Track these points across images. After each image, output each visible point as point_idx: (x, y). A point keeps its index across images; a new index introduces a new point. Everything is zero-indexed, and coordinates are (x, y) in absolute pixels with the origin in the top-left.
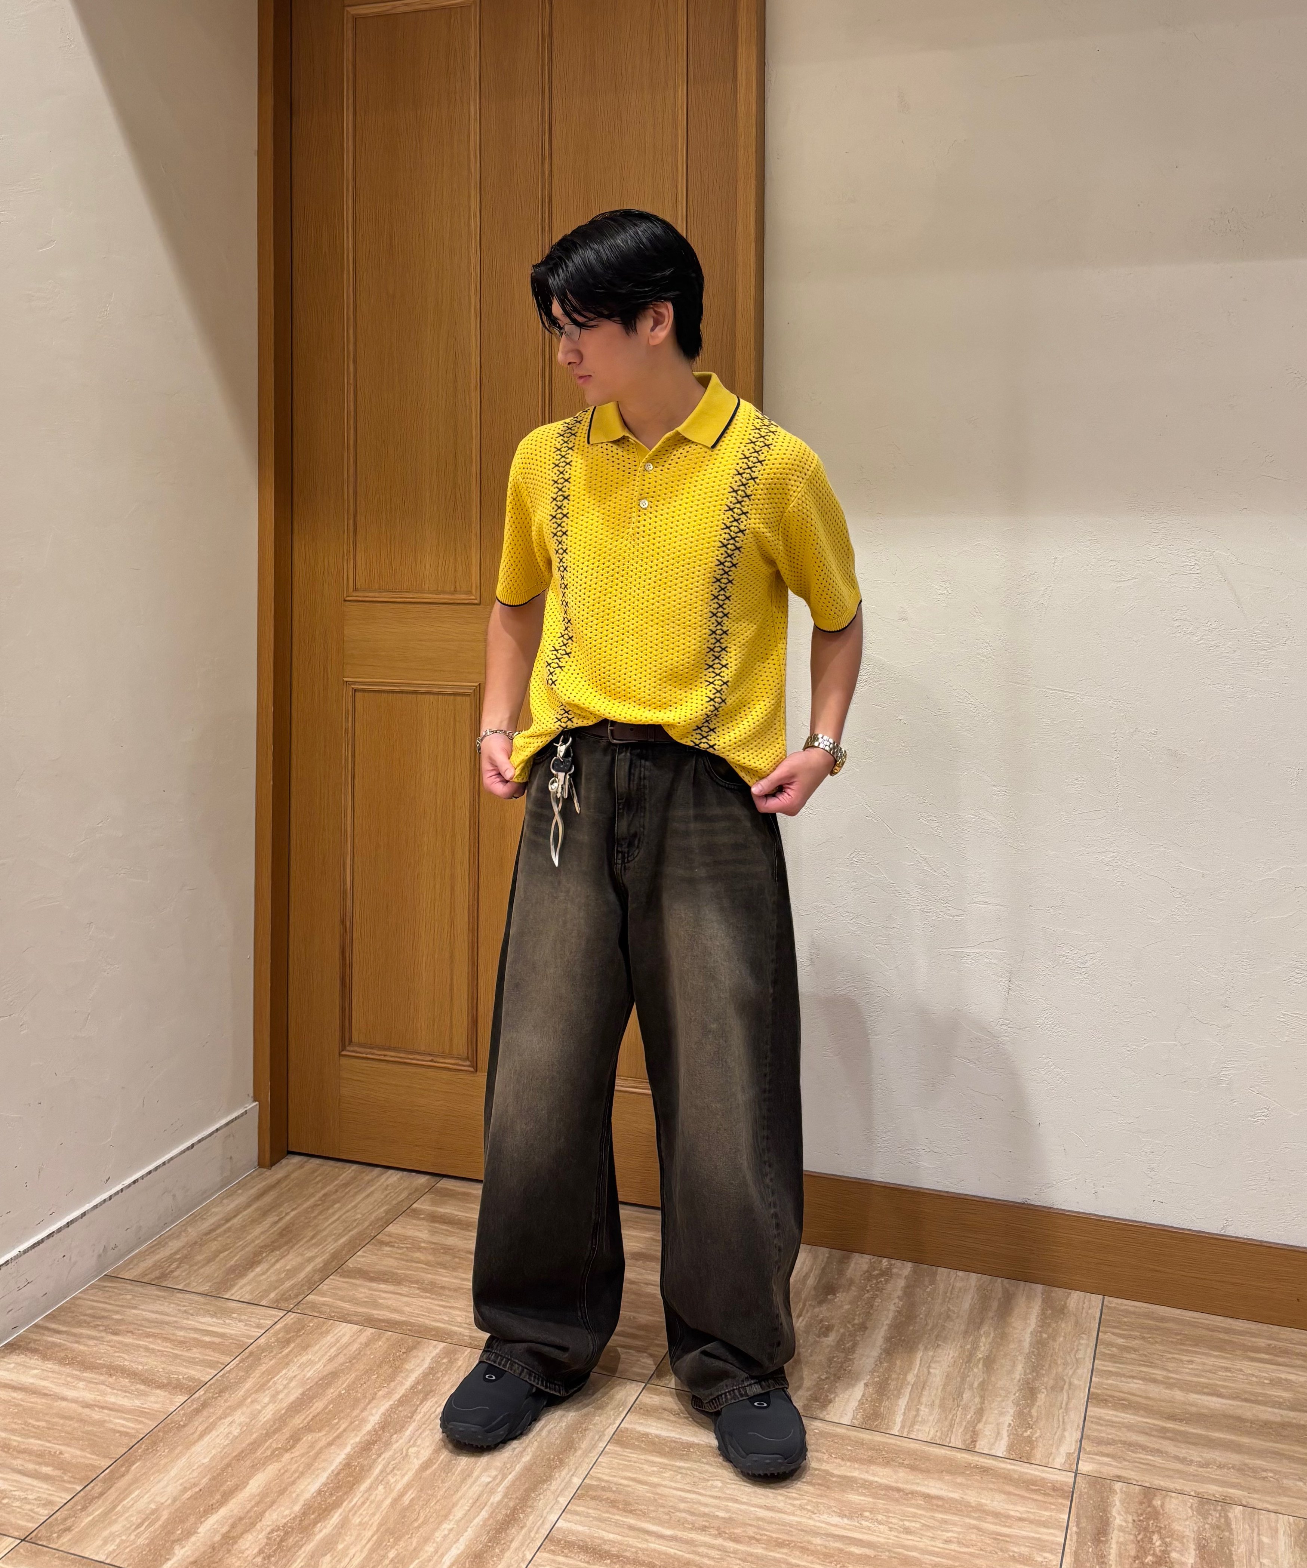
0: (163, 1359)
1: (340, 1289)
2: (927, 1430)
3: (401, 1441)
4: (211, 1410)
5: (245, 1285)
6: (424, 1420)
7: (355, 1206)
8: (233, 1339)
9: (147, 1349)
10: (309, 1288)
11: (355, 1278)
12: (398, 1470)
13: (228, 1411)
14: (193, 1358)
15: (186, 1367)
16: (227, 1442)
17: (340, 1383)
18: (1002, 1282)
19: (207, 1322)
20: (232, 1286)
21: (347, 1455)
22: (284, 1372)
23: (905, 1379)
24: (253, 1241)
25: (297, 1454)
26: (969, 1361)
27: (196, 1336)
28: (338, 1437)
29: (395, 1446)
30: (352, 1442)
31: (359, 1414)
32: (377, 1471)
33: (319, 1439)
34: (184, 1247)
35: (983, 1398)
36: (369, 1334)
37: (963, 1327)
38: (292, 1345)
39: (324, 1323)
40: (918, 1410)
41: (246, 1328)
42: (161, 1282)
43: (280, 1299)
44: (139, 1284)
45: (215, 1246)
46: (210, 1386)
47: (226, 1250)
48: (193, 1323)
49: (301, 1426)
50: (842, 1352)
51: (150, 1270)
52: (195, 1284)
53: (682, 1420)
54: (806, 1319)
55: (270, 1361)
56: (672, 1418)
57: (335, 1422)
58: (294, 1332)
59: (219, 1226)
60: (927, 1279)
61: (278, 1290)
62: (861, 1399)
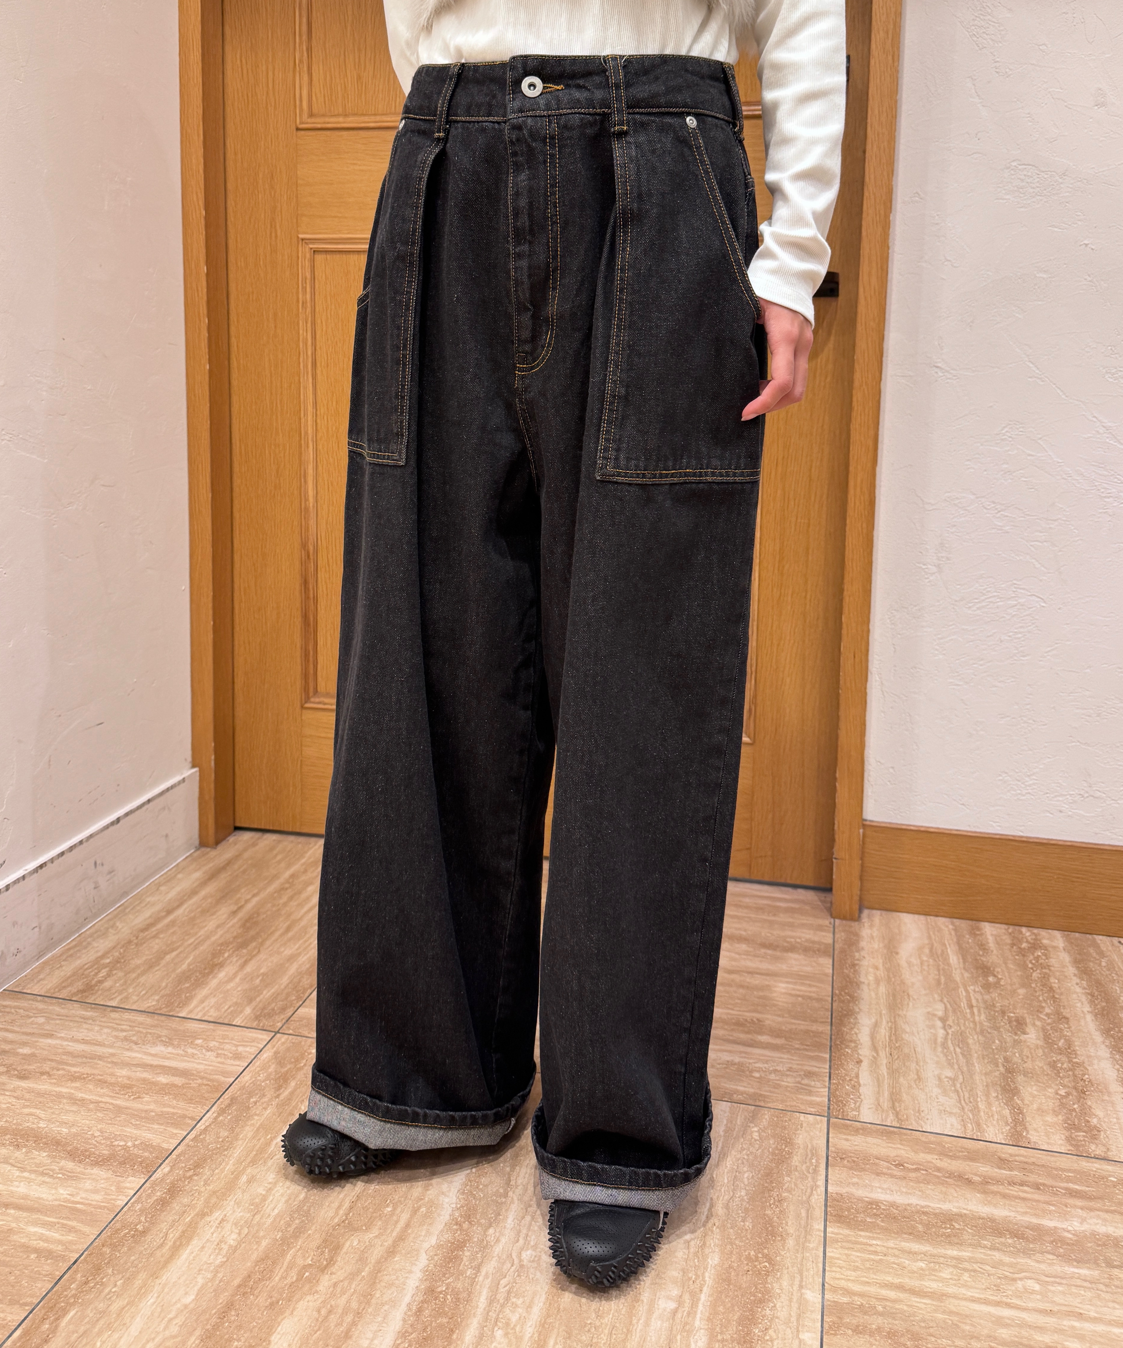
0: (99, 1114)
3: (503, 1240)
4: (186, 1201)
5: (206, 997)
8: (202, 1078)
9: (73, 1100)
10: (299, 998)
12: (517, 1296)
13: (214, 1200)
14: (146, 1111)
15: (137, 1127)
16: (220, 1259)
19: (160, 1053)
20: (189, 999)
21: (425, 1271)
24: (208, 937)
25: (340, 1275)
27: (145, 1075)
28: (401, 1238)
29: (498, 1249)
30: (426, 1245)
32: (482, 1301)
33: (372, 1243)
34: (114, 948)
38: (293, 1084)
41: (219, 1059)
42: (87, 997)
43: (260, 1016)
44: (54, 1001)
45: (156, 945)
46: (179, 1156)
47: (173, 950)
48: (139, 1056)
49: (336, 1220)
50: (1061, 1054)
51: (69, 981)
52: (135, 998)
53: (913, 1175)
54: (982, 1010)
55: (265, 1109)
56: (896, 1172)
57: (389, 1209)
58: (292, 1063)
59: (158, 920)
60: (1091, 950)
61: (254, 1004)
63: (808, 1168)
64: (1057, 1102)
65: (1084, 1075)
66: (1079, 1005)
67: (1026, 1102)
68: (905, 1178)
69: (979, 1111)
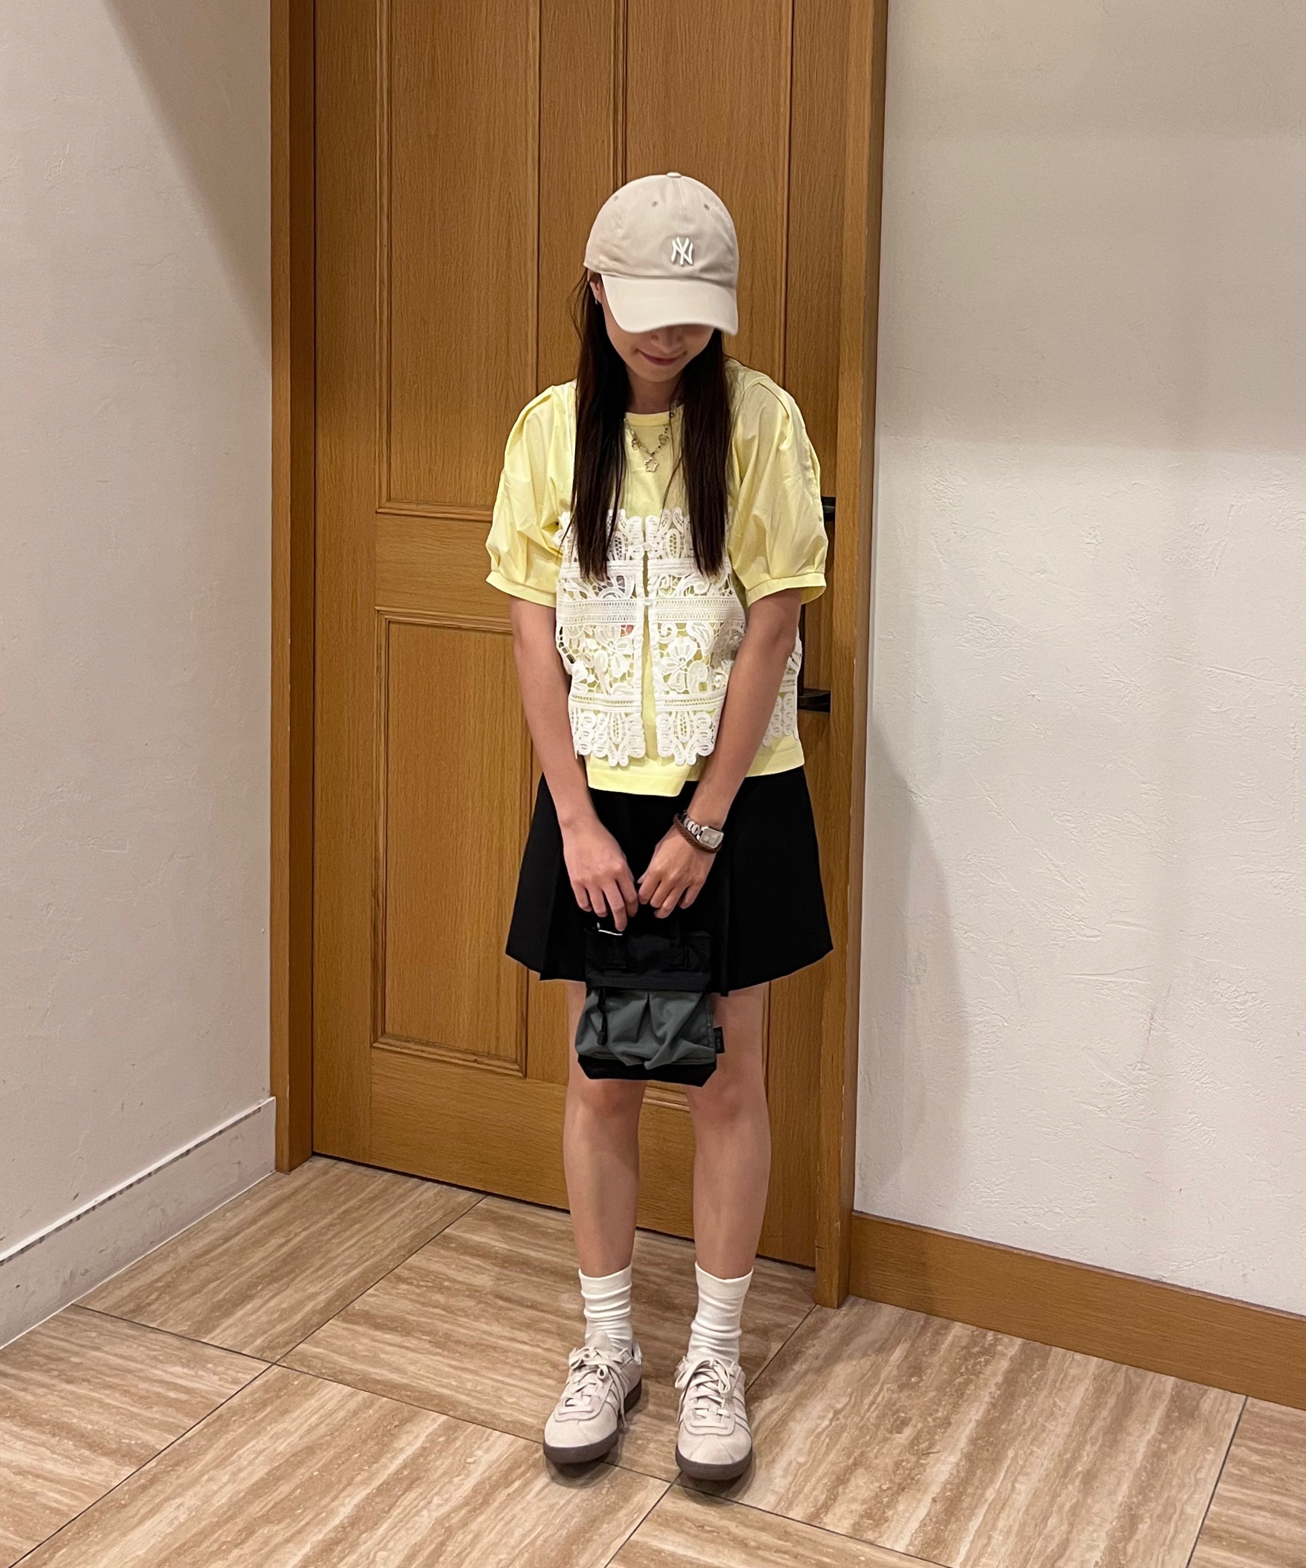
0: (118, 1418)
1: (337, 1337)
3: (369, 1543)
4: (160, 1488)
5: (229, 1327)
6: (402, 1516)
7: (377, 1228)
8: (202, 1397)
9: (102, 1404)
10: (303, 1334)
11: (357, 1323)
13: (179, 1490)
14: (153, 1419)
15: (142, 1430)
16: (170, 1530)
17: (314, 1461)
18: (1126, 1370)
19: (176, 1372)
20: (214, 1327)
22: (252, 1443)
23: (982, 1495)
24: (249, 1269)
25: (246, 1551)
26: (1065, 1476)
27: (160, 1390)
28: (299, 1532)
29: (362, 1548)
30: (314, 1539)
31: (329, 1504)
33: (277, 1533)
34: (169, 1272)
35: (1072, 1525)
36: (360, 1398)
37: (1067, 1430)
38: (269, 1409)
39: (311, 1382)
40: (990, 1537)
41: (220, 1383)
42: (134, 1318)
43: (266, 1347)
44: (109, 1318)
45: (204, 1272)
46: (165, 1455)
47: (217, 1279)
48: (160, 1373)
49: (259, 1515)
50: (915, 1454)
51: (124, 1302)
52: (172, 1322)
53: (706, 1535)
54: (880, 1407)
55: (240, 1426)
56: (694, 1531)
57: (299, 1511)
58: (274, 1391)
59: (212, 1247)
60: (1036, 1362)
61: (266, 1336)
62: (924, 1519)
63: (627, 1520)
64: (873, 1494)
65: (918, 1475)
66: (972, 1413)
67: (847, 1491)
68: (697, 1536)
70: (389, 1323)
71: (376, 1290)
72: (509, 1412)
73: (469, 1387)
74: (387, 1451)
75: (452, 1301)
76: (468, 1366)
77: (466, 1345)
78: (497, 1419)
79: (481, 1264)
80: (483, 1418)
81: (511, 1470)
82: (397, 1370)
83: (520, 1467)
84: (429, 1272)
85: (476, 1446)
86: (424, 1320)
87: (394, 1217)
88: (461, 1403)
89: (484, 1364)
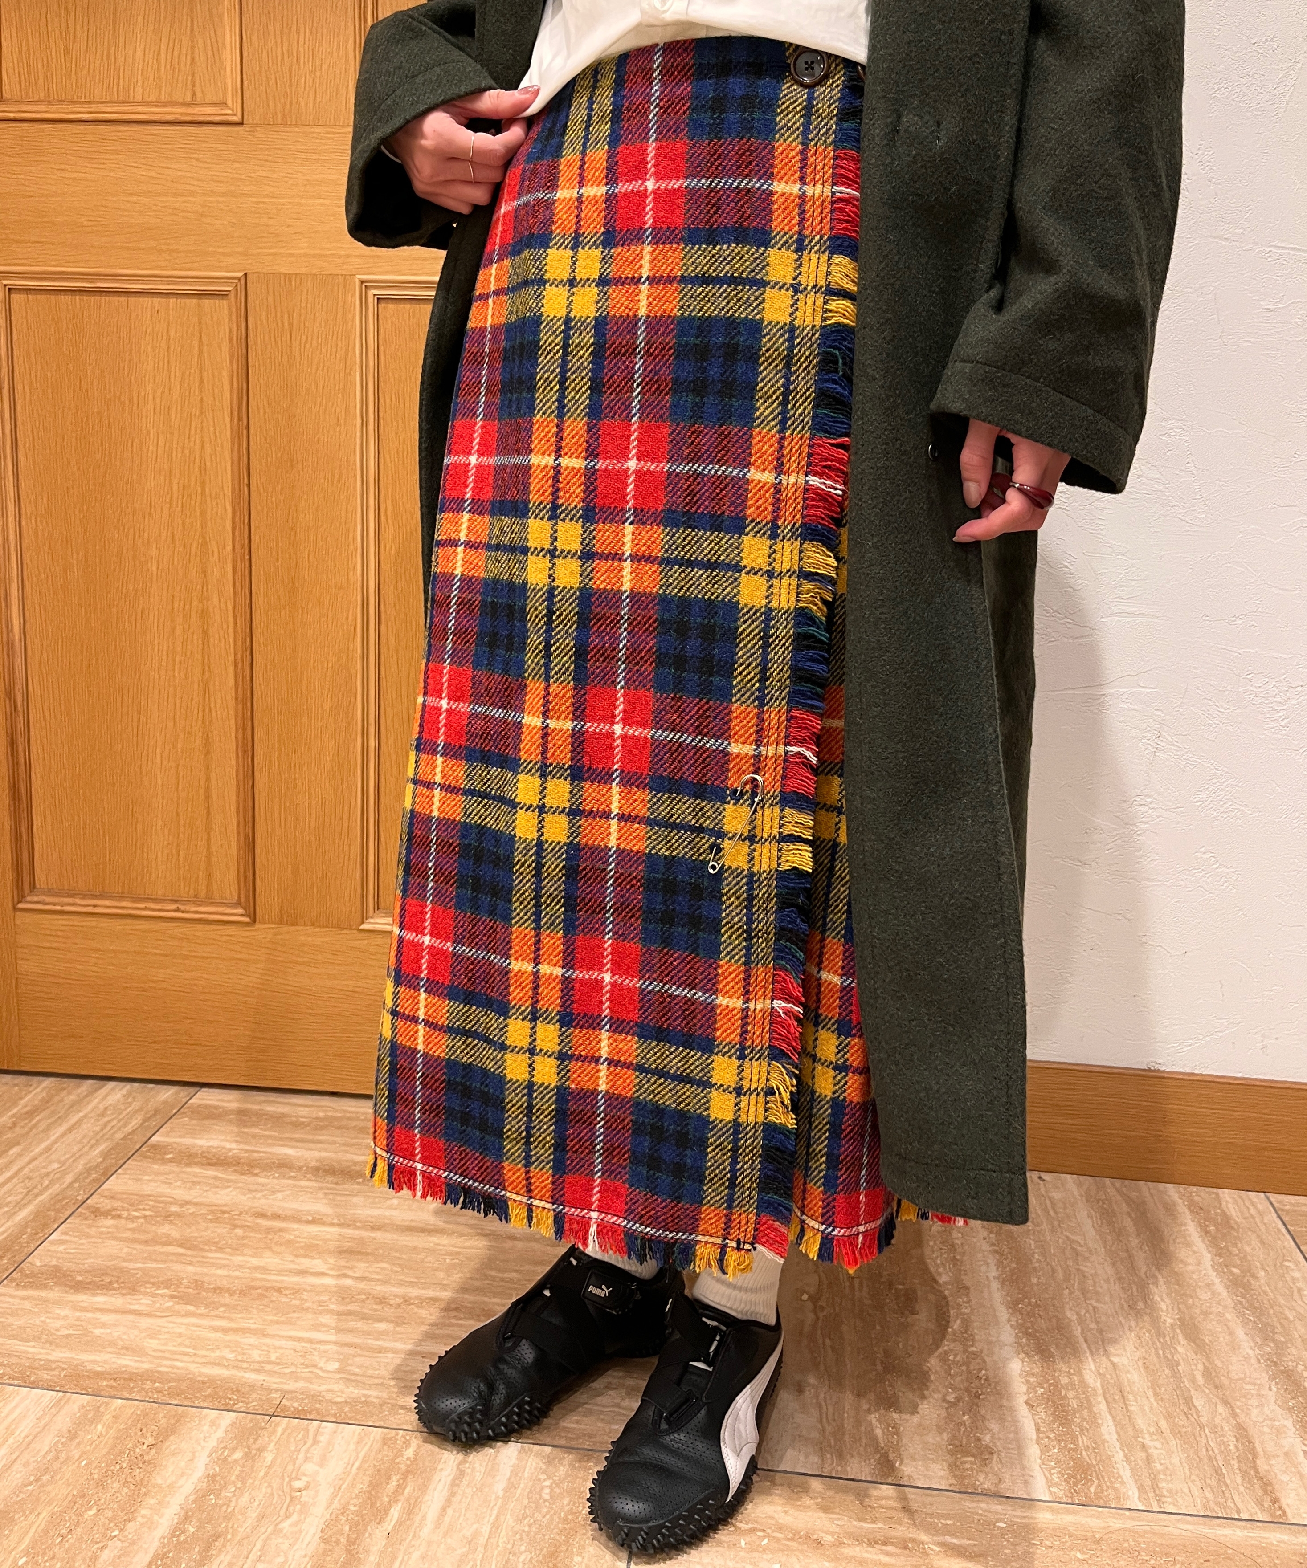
2: (1186, 1490)
11: (45, 1287)
18: (1112, 1184)
23: (1083, 1382)
26: (1160, 1334)
35: (1226, 1403)
36: (76, 1407)
40: (1143, 1447)
50: (954, 1341)
62: (1038, 1437)
64: (943, 1413)
65: (980, 1370)
66: (984, 1268)
67: (905, 1415)
69: (843, 1434)
70: (98, 1279)
71: (65, 1233)
72: (336, 1387)
73: (258, 1359)
74: (145, 1494)
75: (191, 1232)
76: (244, 1324)
77: (232, 1293)
78: (320, 1402)
79: (220, 1175)
80: (296, 1405)
81: (375, 1486)
82: (128, 1349)
83: (389, 1478)
84: (143, 1198)
85: (301, 1456)
86: (154, 1265)
87: (70, 1130)
88: (252, 1387)
89: (270, 1318)
